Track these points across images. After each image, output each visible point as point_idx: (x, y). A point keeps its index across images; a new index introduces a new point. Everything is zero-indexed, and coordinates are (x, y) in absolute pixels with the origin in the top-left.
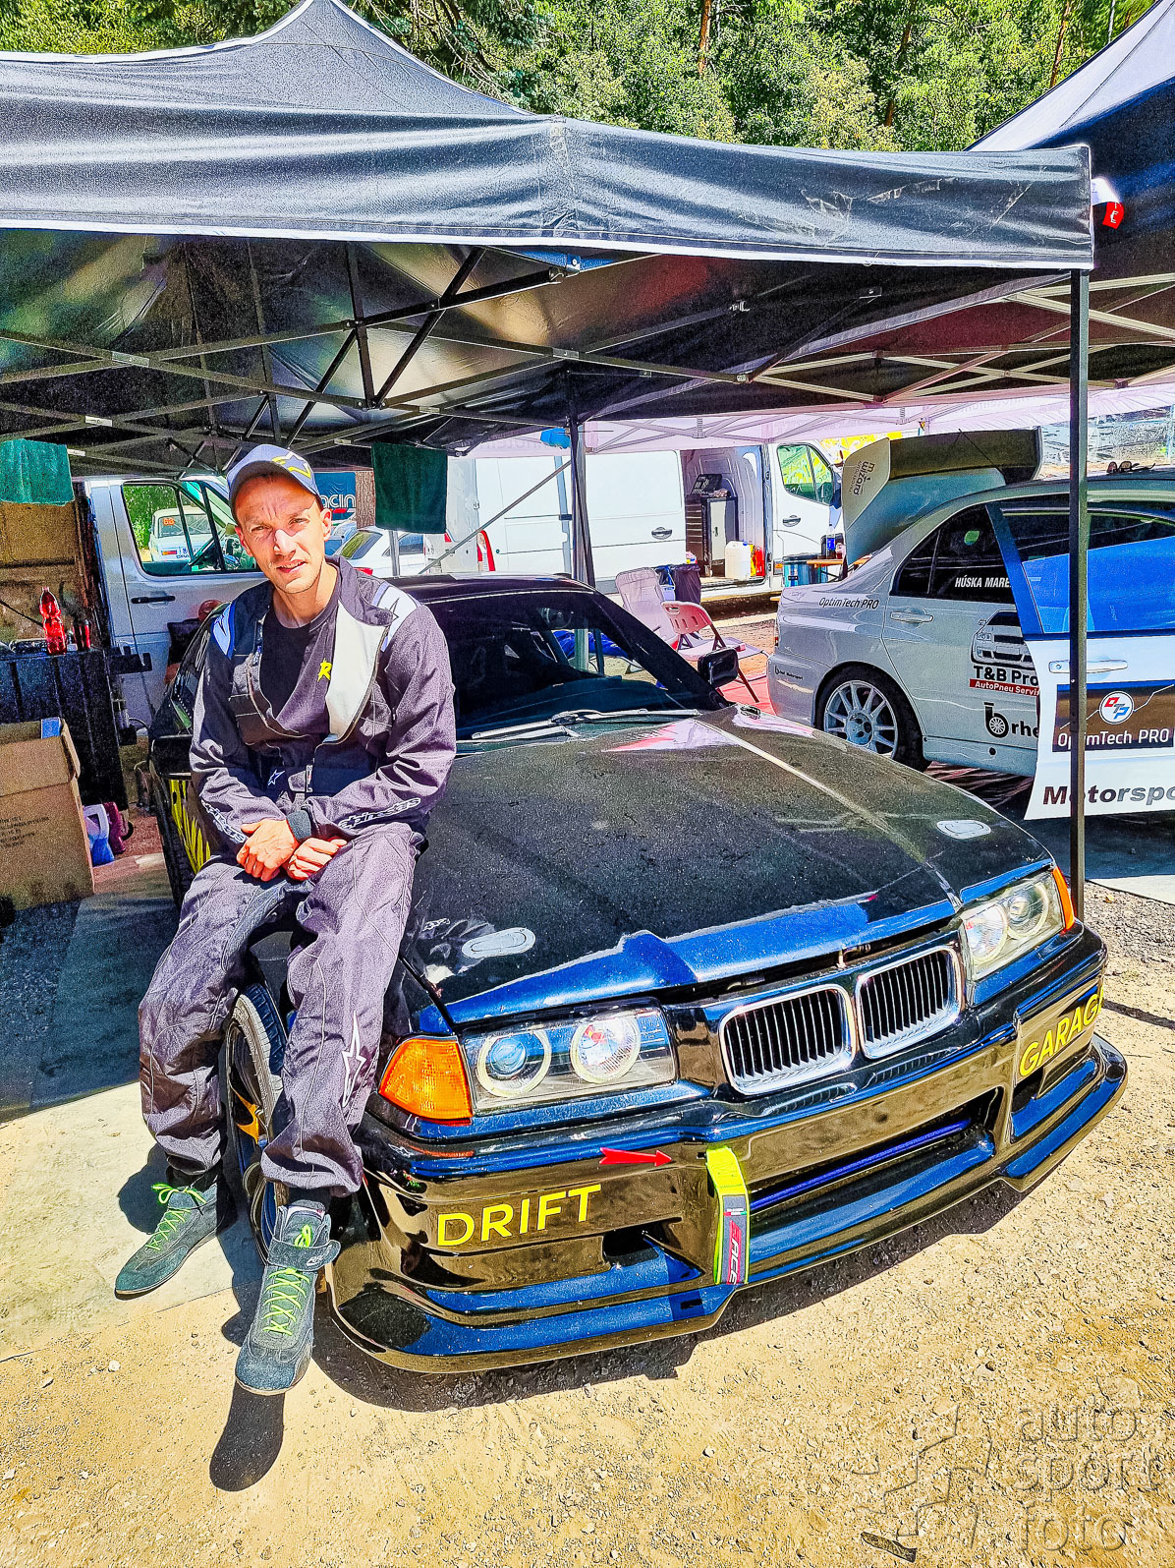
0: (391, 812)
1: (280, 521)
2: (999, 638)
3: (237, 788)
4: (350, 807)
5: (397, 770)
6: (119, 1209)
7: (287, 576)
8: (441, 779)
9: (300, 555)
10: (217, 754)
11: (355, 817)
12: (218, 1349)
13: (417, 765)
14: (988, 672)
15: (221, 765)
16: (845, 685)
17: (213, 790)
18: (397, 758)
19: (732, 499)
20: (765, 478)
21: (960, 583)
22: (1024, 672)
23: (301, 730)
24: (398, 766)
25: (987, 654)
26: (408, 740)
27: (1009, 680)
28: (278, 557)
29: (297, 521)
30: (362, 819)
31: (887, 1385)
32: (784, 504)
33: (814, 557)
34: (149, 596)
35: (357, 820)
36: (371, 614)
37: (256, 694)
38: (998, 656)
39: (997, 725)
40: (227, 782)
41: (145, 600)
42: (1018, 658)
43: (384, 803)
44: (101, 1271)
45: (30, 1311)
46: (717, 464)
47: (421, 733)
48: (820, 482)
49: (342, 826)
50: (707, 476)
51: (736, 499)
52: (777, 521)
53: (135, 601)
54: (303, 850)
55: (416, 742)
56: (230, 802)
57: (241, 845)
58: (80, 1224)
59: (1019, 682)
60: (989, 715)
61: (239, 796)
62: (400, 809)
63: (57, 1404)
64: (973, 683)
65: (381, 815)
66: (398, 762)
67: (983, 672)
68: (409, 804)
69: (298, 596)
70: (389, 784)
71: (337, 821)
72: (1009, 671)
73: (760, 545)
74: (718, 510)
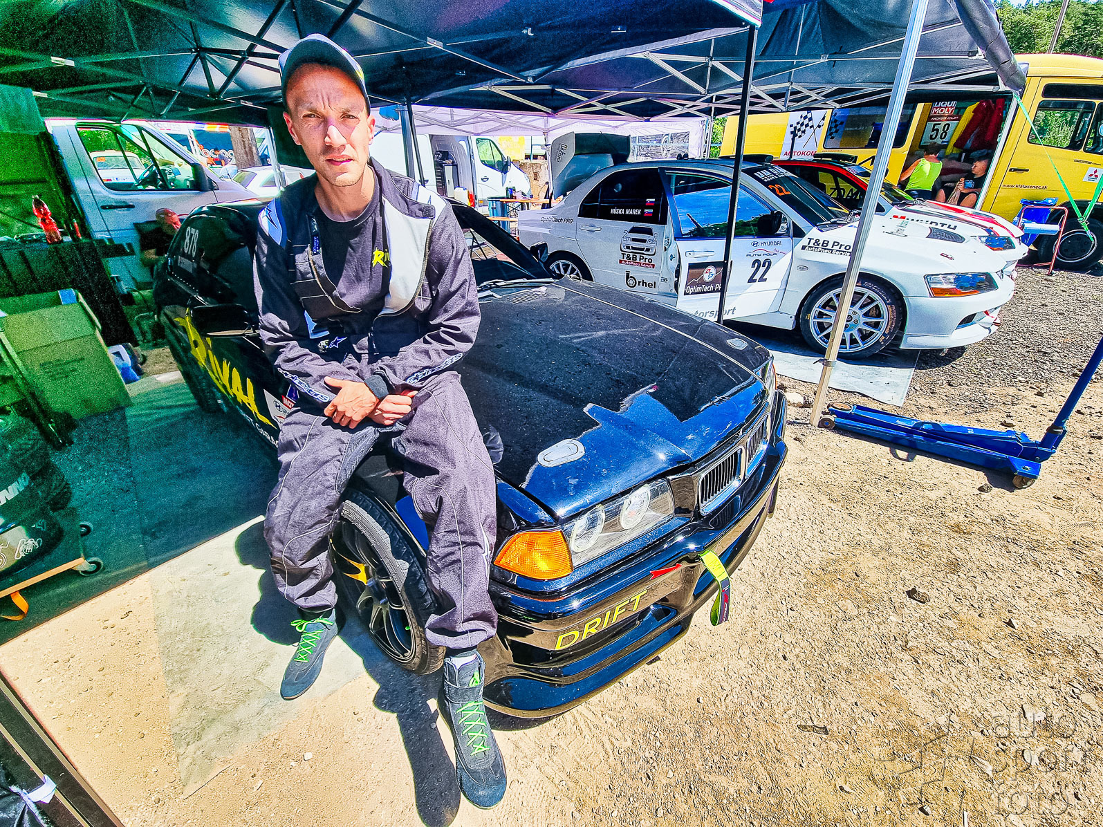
0: (443, 366)
1: (333, 115)
2: (634, 240)
3: (310, 358)
4: (416, 367)
5: (443, 335)
6: (255, 632)
7: (336, 168)
8: (474, 337)
9: (348, 152)
10: (285, 329)
11: (418, 374)
12: (378, 719)
13: (457, 329)
14: (628, 256)
15: (290, 339)
16: (557, 262)
17: (289, 360)
18: (441, 325)
19: (455, 165)
20: (471, 156)
21: (613, 211)
22: (645, 256)
23: (361, 305)
24: (443, 332)
25: (628, 248)
26: (446, 311)
27: (638, 261)
28: (328, 149)
29: (349, 116)
30: (424, 374)
31: (756, 633)
32: (482, 171)
33: (503, 198)
34: (114, 204)
35: (420, 375)
36: (415, 208)
37: (322, 278)
38: (633, 248)
39: (631, 282)
40: (300, 353)
41: (111, 207)
42: (643, 249)
43: (439, 361)
44: (264, 682)
45: (218, 728)
46: (445, 146)
47: (456, 304)
48: (496, 160)
49: (411, 382)
50: (440, 152)
51: (457, 165)
52: (479, 180)
53: (104, 207)
54: (385, 405)
55: (454, 311)
56: (309, 371)
57: (326, 404)
58: (230, 648)
59: (643, 261)
60: (628, 276)
61: (314, 365)
62: (449, 364)
63: (275, 801)
64: (621, 262)
65: (436, 370)
66: (443, 329)
67: (626, 256)
68: (455, 359)
69: (347, 190)
70: (440, 347)
71: (406, 380)
72: (638, 256)
73: (471, 192)
74: (449, 171)
